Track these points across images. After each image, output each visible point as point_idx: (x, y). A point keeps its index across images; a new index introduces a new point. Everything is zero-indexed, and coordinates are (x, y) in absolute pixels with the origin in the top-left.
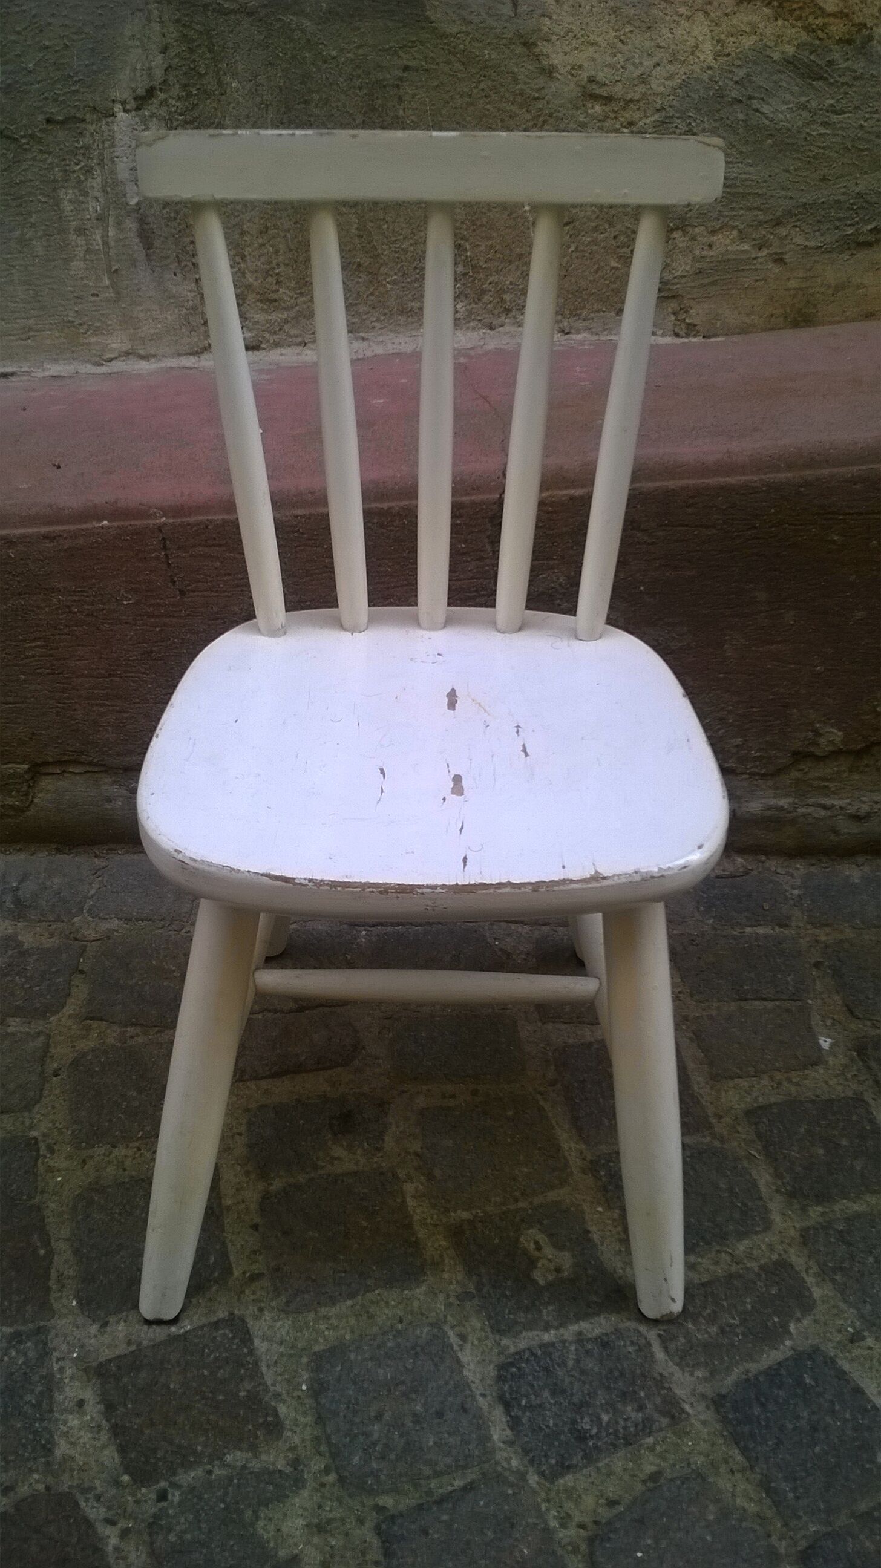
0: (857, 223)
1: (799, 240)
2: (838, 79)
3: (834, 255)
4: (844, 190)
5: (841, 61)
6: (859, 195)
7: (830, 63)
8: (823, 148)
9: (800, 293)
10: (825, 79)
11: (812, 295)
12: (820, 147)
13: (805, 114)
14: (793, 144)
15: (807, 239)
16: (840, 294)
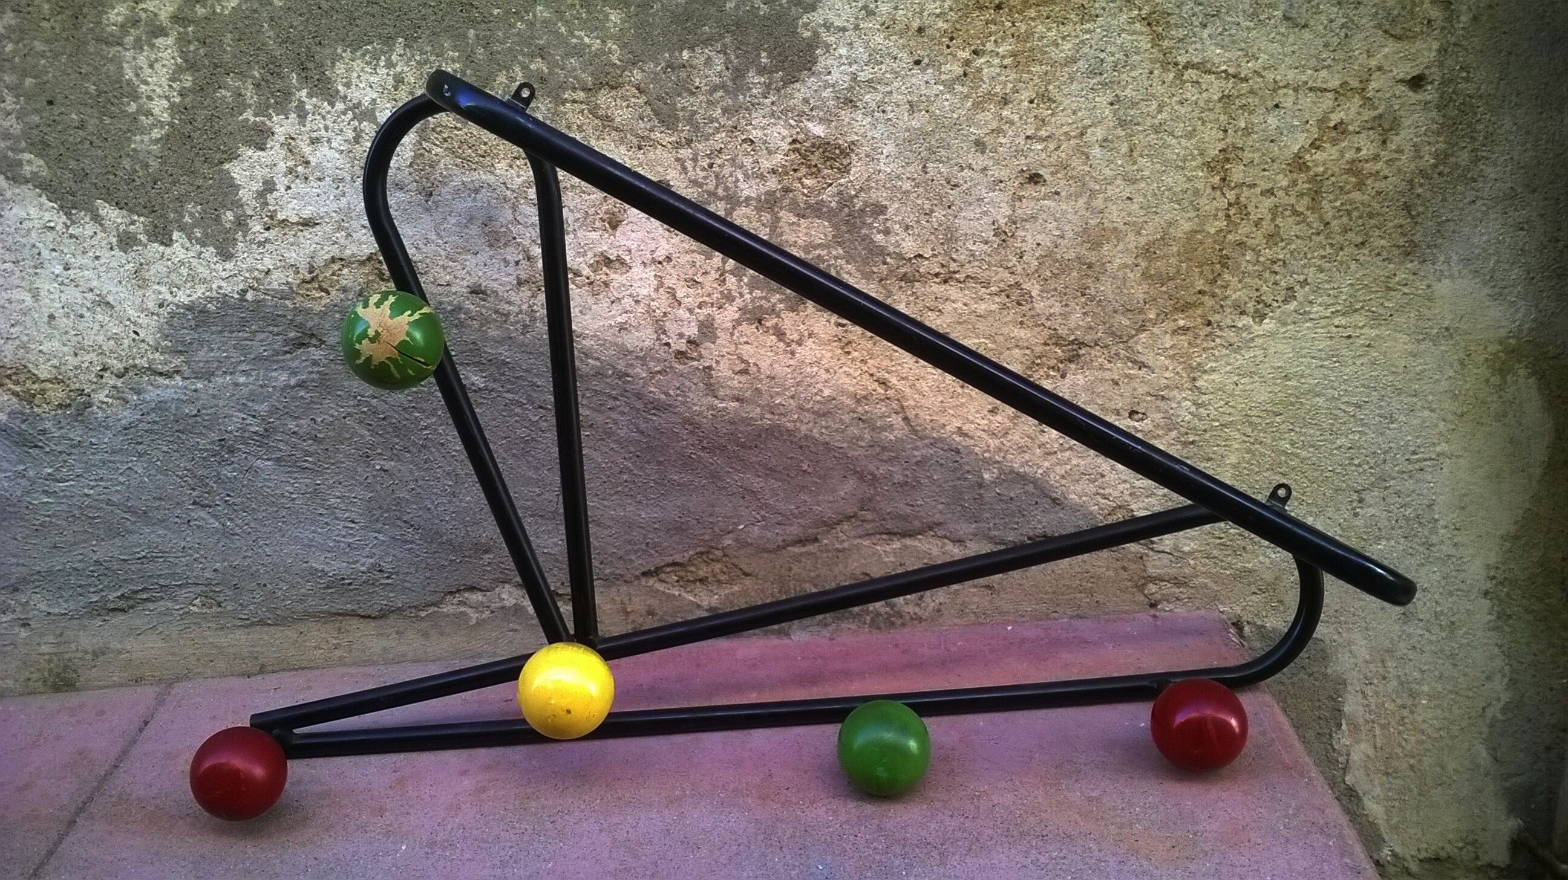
0: (102, 590)
1: (42, 606)
2: (54, 447)
3: (85, 622)
4: (80, 557)
5: (53, 430)
6: (97, 562)
7: (44, 432)
8: (49, 516)
9: (55, 659)
10: (41, 447)
11: (70, 660)
12: (46, 516)
13: (23, 482)
14: (15, 513)
15: (49, 606)
16: (101, 658)
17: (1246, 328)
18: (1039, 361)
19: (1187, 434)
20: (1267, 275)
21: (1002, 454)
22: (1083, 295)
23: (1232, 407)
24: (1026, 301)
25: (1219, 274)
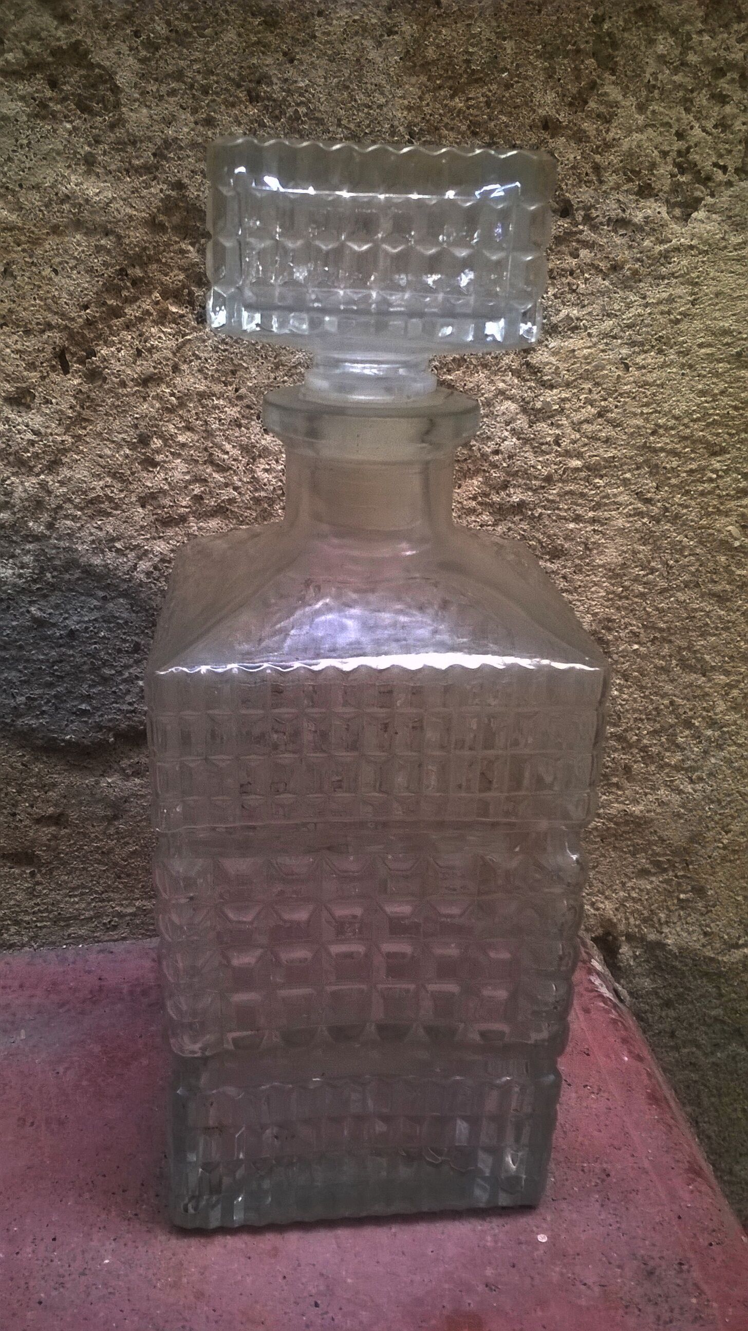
17: (652, 227)
18: (138, 272)
19: (505, 486)
20: (702, 99)
21: (45, 517)
22: (253, 98)
23: (615, 424)
24: (102, 100)
25: (593, 86)
